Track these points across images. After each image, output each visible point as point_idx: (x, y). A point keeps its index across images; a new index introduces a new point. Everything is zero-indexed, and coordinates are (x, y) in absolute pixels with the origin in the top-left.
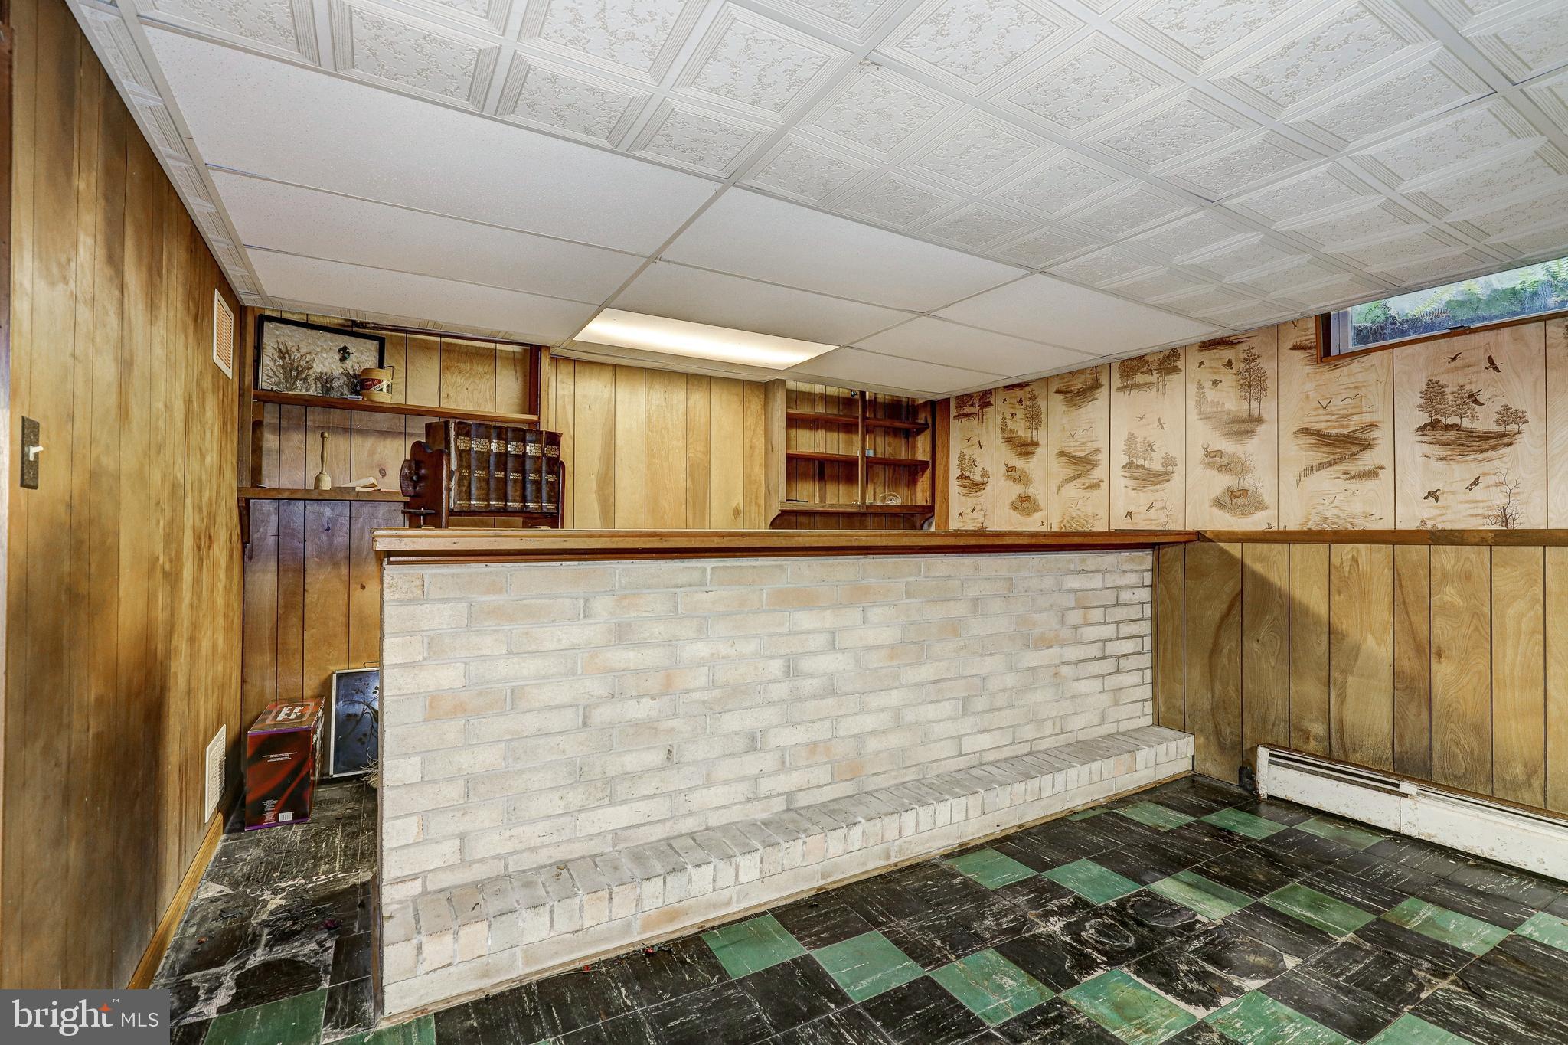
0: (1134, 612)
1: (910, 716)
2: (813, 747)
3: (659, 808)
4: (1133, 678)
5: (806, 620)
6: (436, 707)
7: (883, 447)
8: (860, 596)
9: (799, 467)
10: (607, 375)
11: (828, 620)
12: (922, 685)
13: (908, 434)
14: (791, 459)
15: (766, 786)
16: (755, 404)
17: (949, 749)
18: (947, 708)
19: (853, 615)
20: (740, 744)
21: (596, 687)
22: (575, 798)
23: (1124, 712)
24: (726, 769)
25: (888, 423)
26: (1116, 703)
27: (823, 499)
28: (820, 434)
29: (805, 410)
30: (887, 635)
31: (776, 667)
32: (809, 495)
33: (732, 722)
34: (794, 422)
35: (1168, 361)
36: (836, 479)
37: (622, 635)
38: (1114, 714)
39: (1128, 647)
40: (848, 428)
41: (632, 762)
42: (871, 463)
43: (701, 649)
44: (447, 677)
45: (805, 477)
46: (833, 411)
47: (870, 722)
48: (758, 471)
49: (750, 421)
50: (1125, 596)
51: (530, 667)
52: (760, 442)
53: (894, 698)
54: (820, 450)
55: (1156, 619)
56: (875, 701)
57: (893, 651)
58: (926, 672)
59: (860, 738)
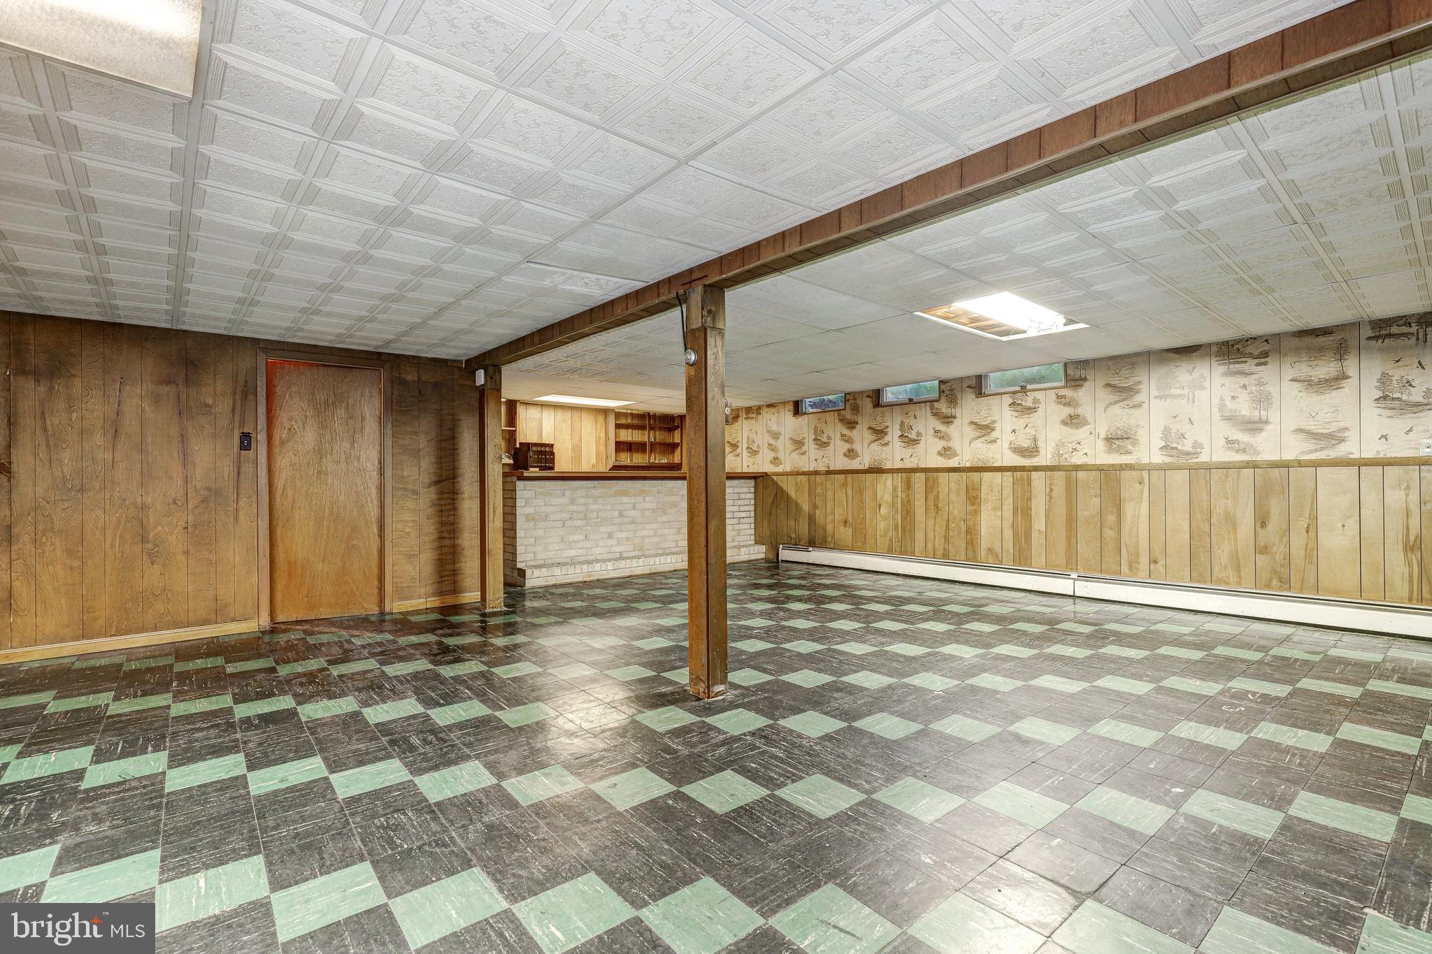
0: (747, 502)
1: (659, 532)
2: (628, 539)
3: (583, 552)
4: (747, 526)
5: (625, 499)
6: (528, 518)
7: (659, 436)
8: (642, 493)
9: (621, 446)
10: (539, 409)
11: (633, 500)
12: (664, 523)
13: (671, 430)
14: (616, 442)
15: (613, 549)
16: (601, 419)
17: (673, 544)
18: (672, 531)
19: (640, 499)
20: (606, 536)
21: (566, 516)
22: (561, 546)
23: (742, 538)
24: (601, 543)
25: (661, 425)
26: (739, 535)
27: (631, 460)
28: (630, 431)
29: (623, 421)
30: (651, 506)
31: (616, 513)
32: (625, 459)
33: (603, 529)
34: (618, 426)
35: (758, 410)
36: (638, 451)
37: (572, 501)
38: (738, 539)
39: (744, 515)
40: (642, 428)
41: (576, 537)
42: (652, 445)
43: (595, 507)
44: (530, 510)
45: (623, 450)
46: (635, 422)
47: (645, 533)
48: (602, 448)
49: (599, 425)
50: (742, 496)
51: (550, 509)
52: (603, 435)
53: (654, 526)
54: (629, 439)
55: (755, 505)
56: (647, 526)
57: (654, 511)
58: (665, 518)
59: (643, 537)
